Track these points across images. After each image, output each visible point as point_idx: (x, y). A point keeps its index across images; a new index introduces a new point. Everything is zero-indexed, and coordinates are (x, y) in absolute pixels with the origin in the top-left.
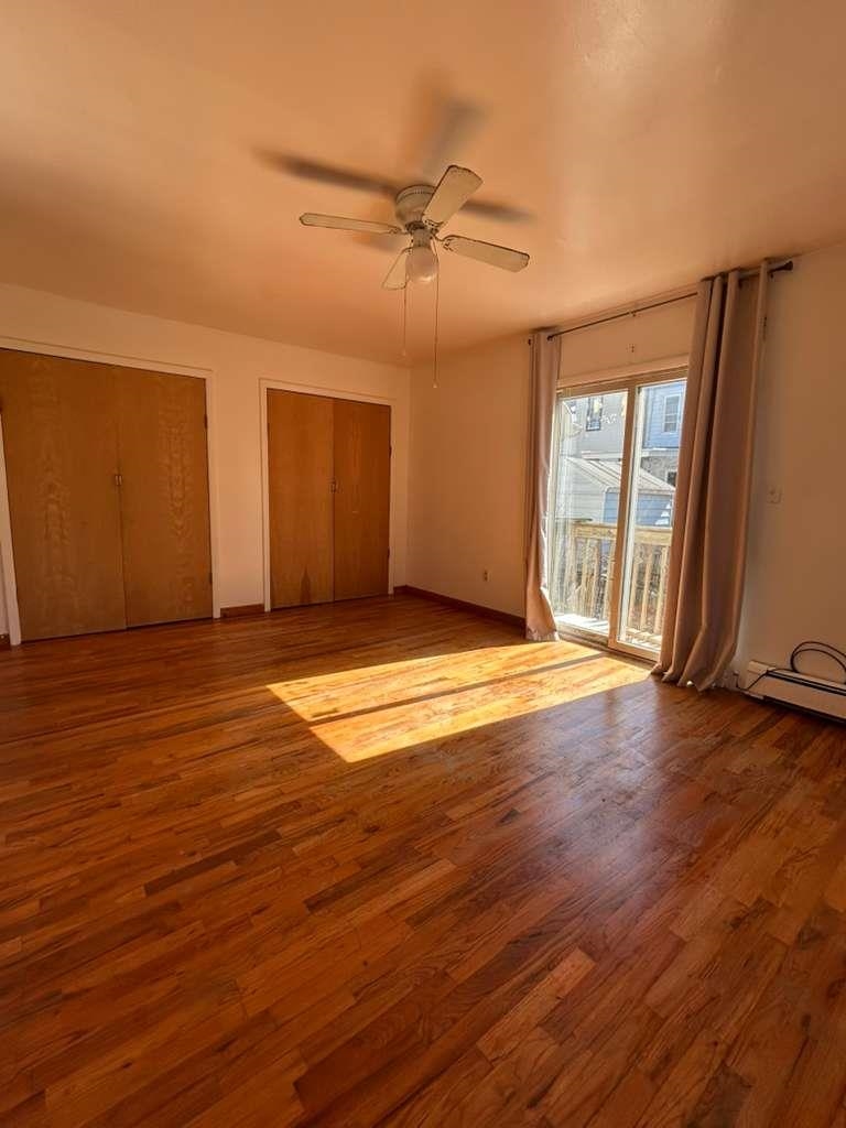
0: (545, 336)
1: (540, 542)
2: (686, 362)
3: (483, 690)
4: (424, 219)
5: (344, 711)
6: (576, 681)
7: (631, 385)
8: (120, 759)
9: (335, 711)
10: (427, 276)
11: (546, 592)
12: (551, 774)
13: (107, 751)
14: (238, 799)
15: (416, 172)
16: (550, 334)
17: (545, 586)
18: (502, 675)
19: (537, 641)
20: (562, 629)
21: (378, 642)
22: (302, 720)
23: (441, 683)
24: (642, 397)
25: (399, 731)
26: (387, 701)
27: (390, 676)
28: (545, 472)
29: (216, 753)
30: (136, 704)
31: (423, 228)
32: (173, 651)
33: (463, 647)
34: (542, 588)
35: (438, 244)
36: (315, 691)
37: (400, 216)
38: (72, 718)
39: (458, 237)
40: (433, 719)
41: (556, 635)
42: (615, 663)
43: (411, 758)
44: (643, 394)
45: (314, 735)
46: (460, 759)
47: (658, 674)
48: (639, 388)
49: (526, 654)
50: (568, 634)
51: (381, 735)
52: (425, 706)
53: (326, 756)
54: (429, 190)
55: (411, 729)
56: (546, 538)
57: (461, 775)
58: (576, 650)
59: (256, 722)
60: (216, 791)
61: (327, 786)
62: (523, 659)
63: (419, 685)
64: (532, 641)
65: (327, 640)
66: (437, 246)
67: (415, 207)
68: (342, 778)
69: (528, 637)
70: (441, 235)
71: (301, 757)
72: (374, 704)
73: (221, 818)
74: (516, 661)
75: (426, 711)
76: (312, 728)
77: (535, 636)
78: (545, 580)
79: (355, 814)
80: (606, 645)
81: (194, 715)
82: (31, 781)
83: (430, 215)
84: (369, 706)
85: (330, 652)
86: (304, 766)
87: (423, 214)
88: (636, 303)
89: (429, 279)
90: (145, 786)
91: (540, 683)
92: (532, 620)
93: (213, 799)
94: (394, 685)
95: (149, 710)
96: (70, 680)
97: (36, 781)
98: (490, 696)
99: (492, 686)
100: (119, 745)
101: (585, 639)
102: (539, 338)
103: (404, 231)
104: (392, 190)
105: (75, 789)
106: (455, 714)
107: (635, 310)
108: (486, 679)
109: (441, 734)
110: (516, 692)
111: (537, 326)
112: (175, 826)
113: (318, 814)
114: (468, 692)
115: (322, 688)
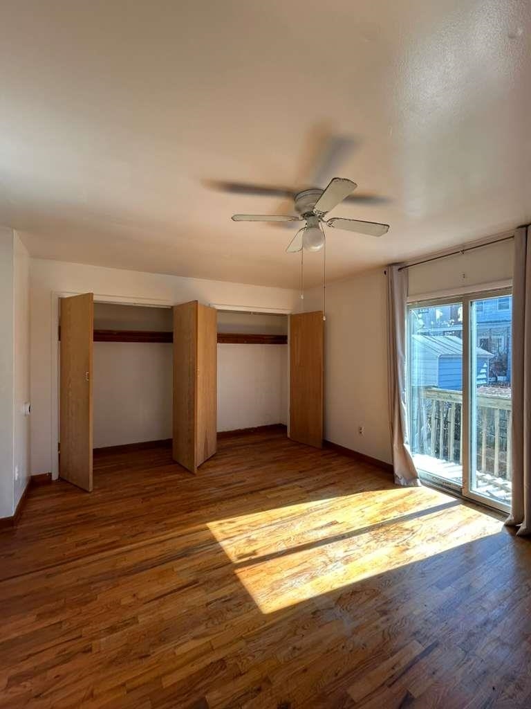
0: (396, 269)
1: (402, 411)
2: (510, 284)
3: (366, 536)
4: (314, 210)
5: (261, 554)
6: (441, 530)
7: (466, 300)
8: (99, 597)
9: (254, 553)
10: (317, 246)
11: (408, 447)
12: (436, 645)
13: (92, 586)
14: (179, 651)
15: (308, 182)
16: (399, 267)
17: (407, 443)
18: (379, 519)
19: (404, 486)
20: (422, 476)
21: (285, 484)
22: (230, 562)
23: (334, 527)
24: (474, 309)
25: (303, 579)
26: (294, 544)
27: (294, 517)
28: (402, 361)
29: (166, 595)
30: (118, 538)
31: (313, 215)
32: (148, 488)
33: (347, 490)
34: (405, 445)
35: (323, 224)
36: (241, 531)
37: (298, 209)
38: (76, 550)
39: (338, 218)
40: (330, 567)
41: (418, 481)
42: (471, 512)
43: (314, 613)
44: (474, 307)
45: (238, 580)
46: (355, 618)
47: (512, 527)
48: (471, 302)
49: (396, 499)
50: (428, 480)
51: (289, 583)
52: (323, 552)
53: (247, 604)
54: (318, 193)
55: (312, 578)
56: (405, 408)
57: (358, 639)
58: (435, 497)
59: (197, 562)
60: (162, 640)
61: (248, 642)
62: (395, 504)
63: (315, 529)
64: (399, 486)
65: (250, 481)
66: (323, 226)
67: (309, 203)
68: (258, 634)
69: (396, 482)
70: (326, 218)
71: (228, 604)
72: (283, 547)
73: (164, 675)
74: (390, 506)
75: (323, 558)
76: (237, 571)
77: (402, 482)
78: (407, 438)
79: (269, 683)
80: (460, 493)
81: (154, 552)
82: (38, 615)
83: (319, 208)
84: (280, 550)
85: (252, 492)
86: (229, 615)
87: (314, 208)
88: (463, 245)
89: (319, 247)
90: (112, 629)
91: (412, 531)
92: (398, 469)
93: (160, 650)
94: (298, 528)
95: (124, 545)
96: (81, 513)
97: (40, 616)
98: (372, 544)
99: (373, 533)
100: (100, 581)
101: (442, 486)
102: (392, 269)
103: (301, 218)
104: (292, 194)
105: (65, 627)
106: (347, 562)
107: (463, 250)
108: (367, 524)
109: (337, 586)
110: (393, 540)
111: (391, 262)
112: (128, 681)
113: (240, 679)
114: (355, 538)
115: (246, 528)
